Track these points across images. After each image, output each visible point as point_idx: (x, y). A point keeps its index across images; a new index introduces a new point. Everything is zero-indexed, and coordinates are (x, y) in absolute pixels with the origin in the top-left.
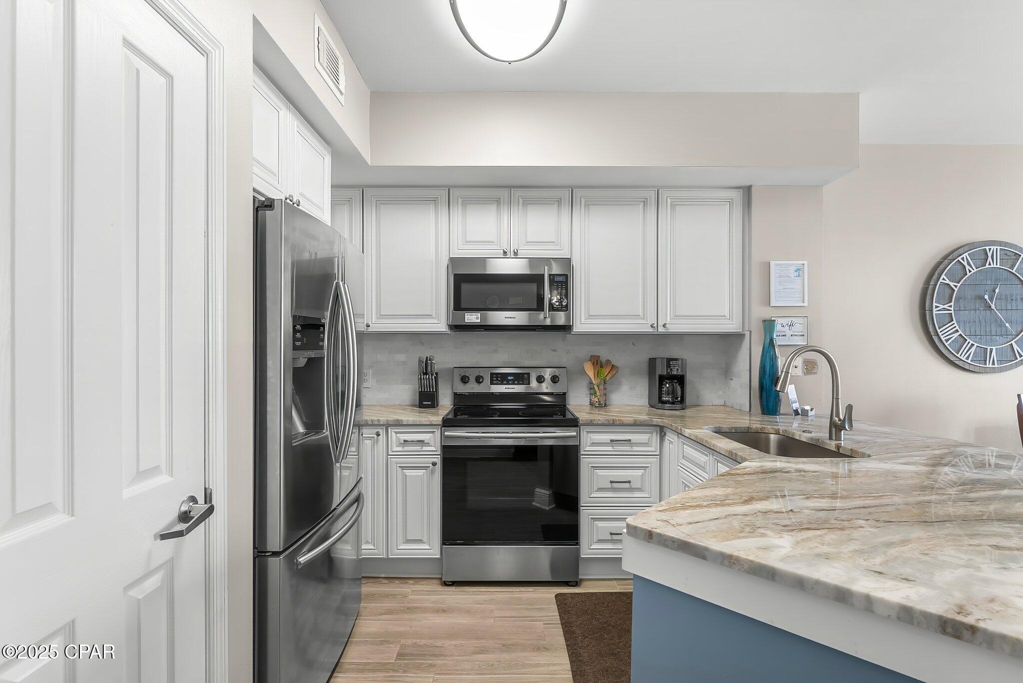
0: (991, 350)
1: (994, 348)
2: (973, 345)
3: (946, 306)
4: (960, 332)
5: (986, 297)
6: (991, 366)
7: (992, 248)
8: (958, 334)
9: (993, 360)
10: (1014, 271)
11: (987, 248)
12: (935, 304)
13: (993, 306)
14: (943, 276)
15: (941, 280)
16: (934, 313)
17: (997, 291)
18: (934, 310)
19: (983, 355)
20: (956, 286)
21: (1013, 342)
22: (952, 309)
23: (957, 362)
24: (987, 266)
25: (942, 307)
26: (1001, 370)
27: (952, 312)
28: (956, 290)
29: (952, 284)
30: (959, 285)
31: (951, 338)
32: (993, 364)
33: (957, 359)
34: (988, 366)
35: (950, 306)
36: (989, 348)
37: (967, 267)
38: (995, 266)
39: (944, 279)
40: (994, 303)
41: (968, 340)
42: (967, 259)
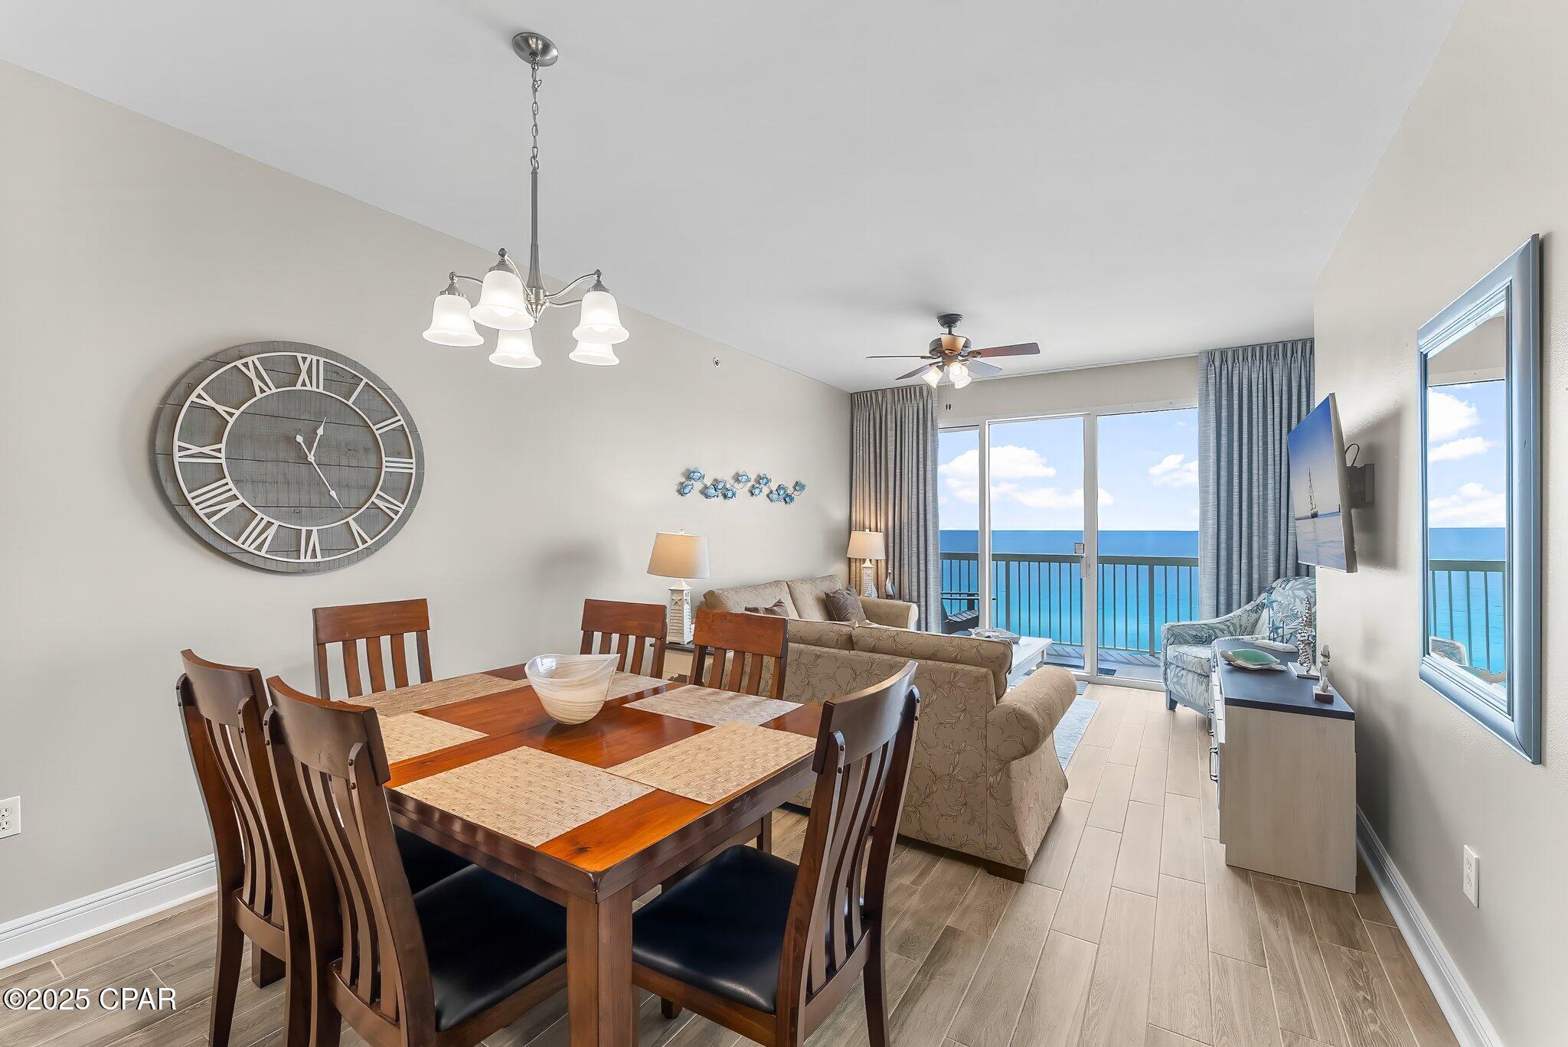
0: (309, 533)
1: (315, 529)
2: (269, 524)
3: (206, 450)
4: (242, 500)
5: (299, 439)
6: (308, 560)
7: (309, 357)
8: (238, 503)
9: (314, 550)
10: (350, 403)
11: (299, 356)
12: (177, 443)
13: (311, 458)
14: (199, 390)
15: (193, 398)
16: (177, 460)
17: (320, 432)
18: (177, 454)
19: (291, 544)
20: (233, 417)
21: (350, 519)
22: (223, 455)
23: (238, 556)
24: (299, 387)
25: (195, 450)
26: (330, 567)
27: (223, 461)
28: (231, 421)
29: (220, 409)
30: (237, 413)
31: (221, 510)
32: (314, 556)
33: (236, 550)
34: (302, 560)
35: (219, 451)
36: (304, 529)
37: (257, 383)
38: (314, 389)
39: (199, 396)
40: (312, 453)
41: (260, 515)
42: (255, 367)
